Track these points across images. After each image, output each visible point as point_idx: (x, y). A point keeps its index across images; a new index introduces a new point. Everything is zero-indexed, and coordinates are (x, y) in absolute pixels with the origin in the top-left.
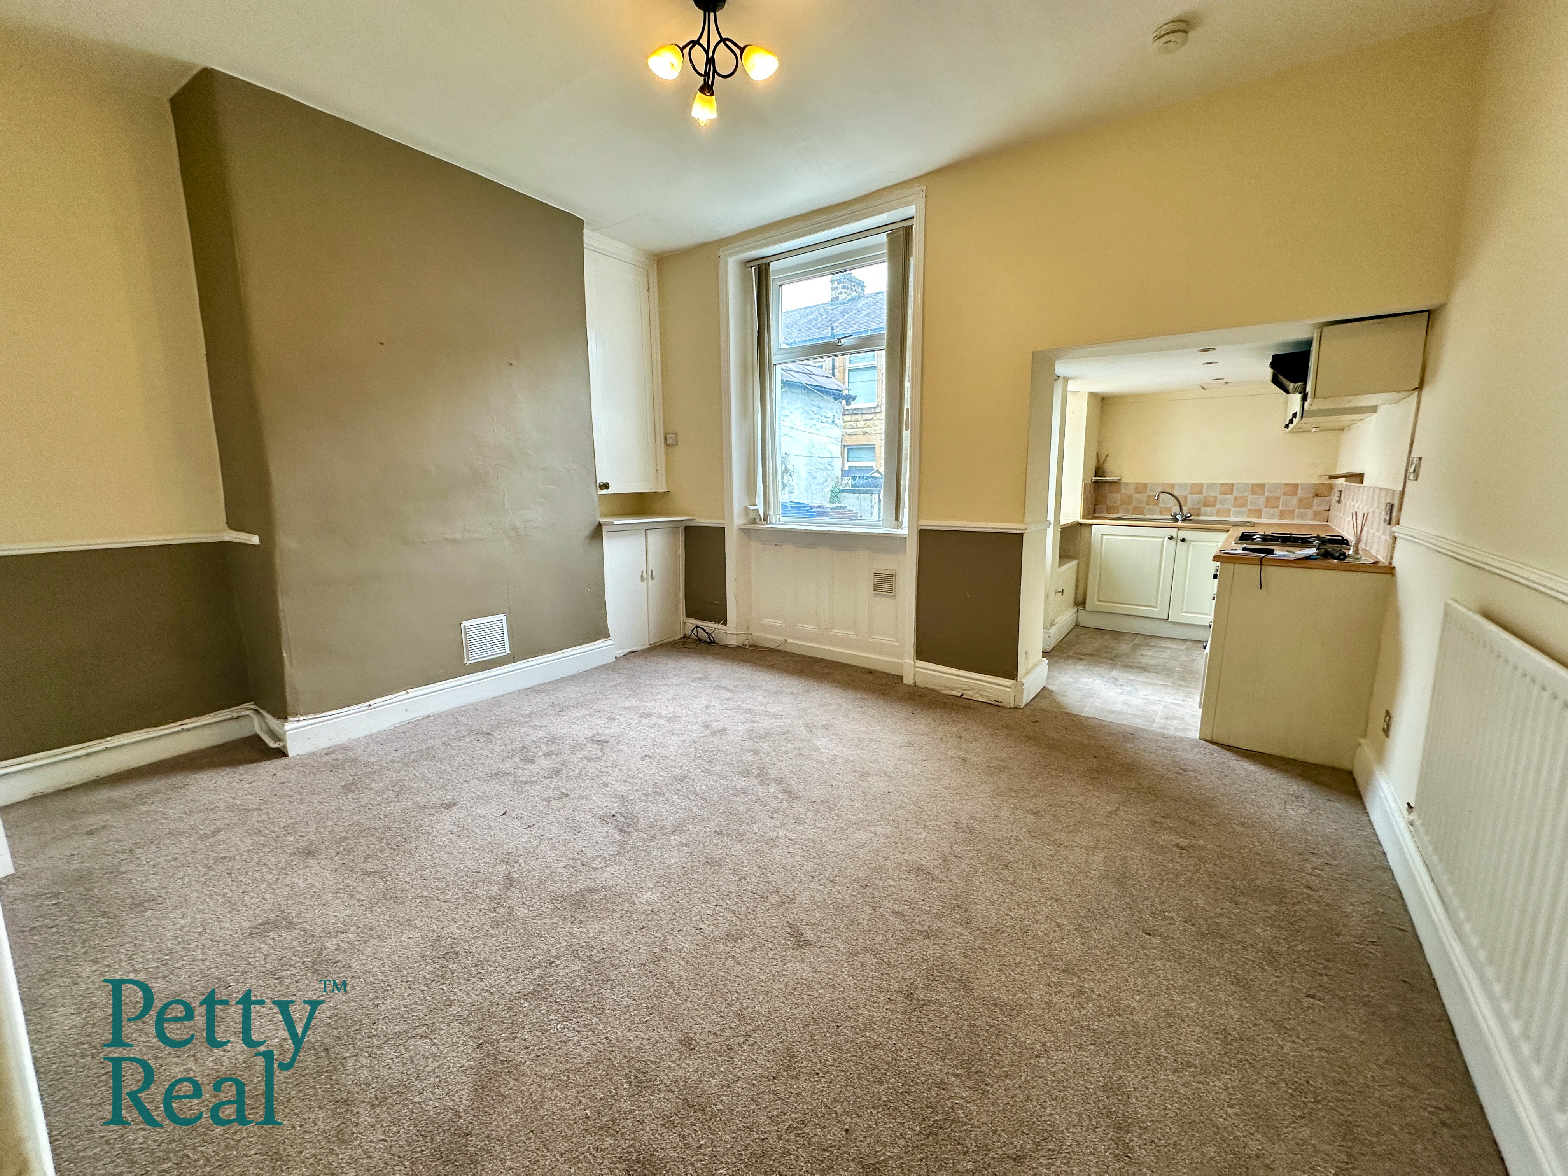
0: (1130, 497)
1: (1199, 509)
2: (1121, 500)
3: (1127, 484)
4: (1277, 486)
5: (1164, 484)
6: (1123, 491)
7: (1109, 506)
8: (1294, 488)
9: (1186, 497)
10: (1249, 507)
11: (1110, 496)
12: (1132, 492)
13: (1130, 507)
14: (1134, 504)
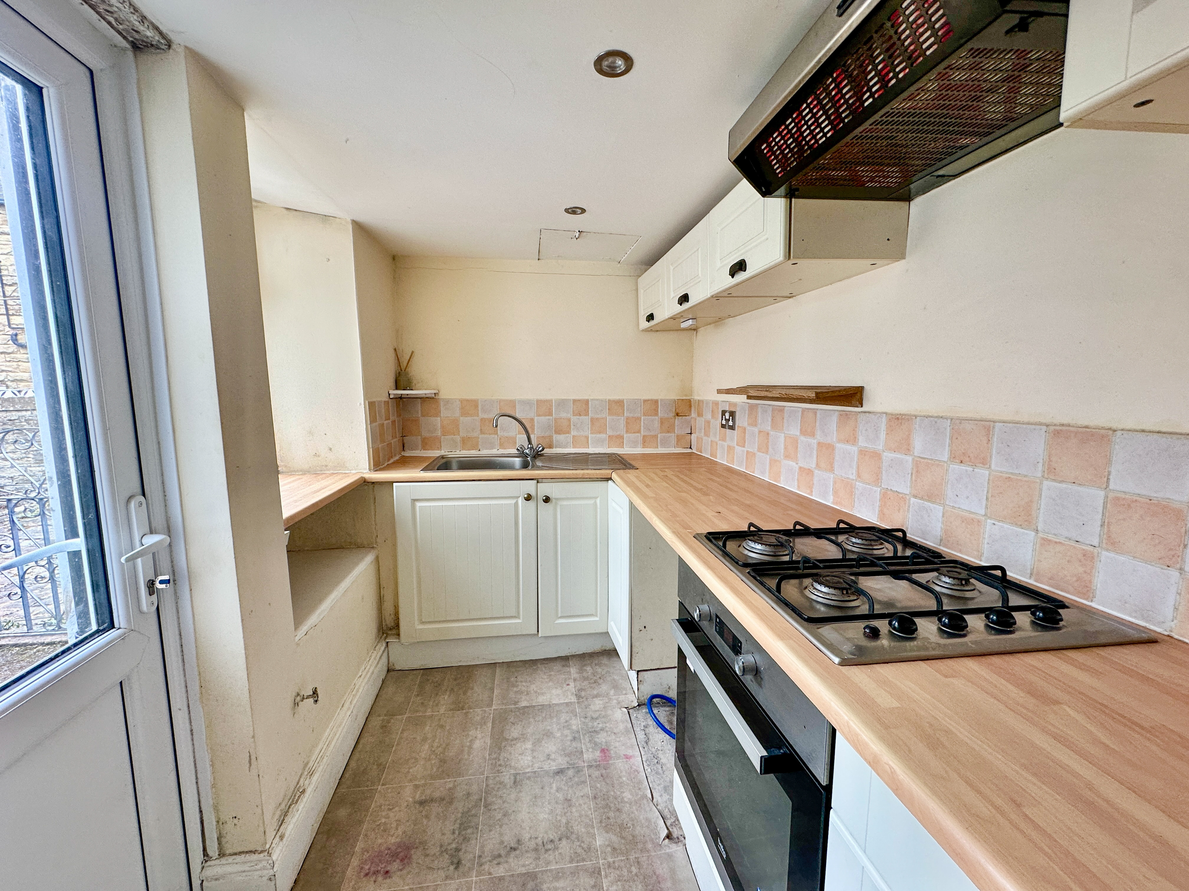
0: (455, 423)
1: (551, 437)
2: (443, 427)
3: (447, 401)
4: (635, 402)
5: (500, 401)
6: (444, 413)
7: (425, 438)
8: (652, 406)
9: (532, 420)
10: (610, 432)
11: (423, 420)
12: (457, 414)
13: (458, 438)
14: (463, 434)
